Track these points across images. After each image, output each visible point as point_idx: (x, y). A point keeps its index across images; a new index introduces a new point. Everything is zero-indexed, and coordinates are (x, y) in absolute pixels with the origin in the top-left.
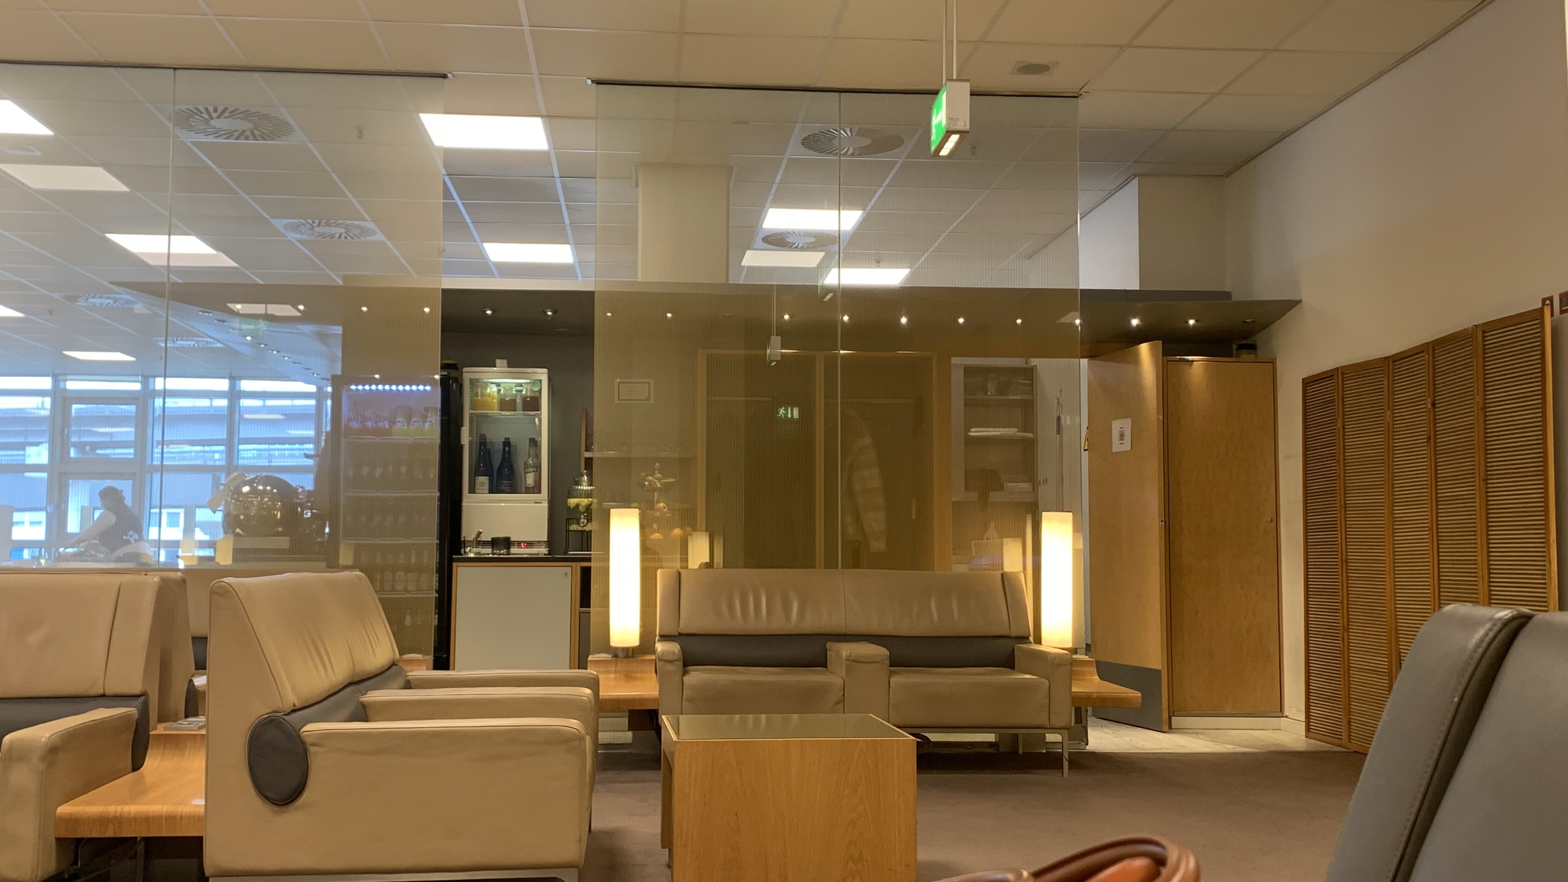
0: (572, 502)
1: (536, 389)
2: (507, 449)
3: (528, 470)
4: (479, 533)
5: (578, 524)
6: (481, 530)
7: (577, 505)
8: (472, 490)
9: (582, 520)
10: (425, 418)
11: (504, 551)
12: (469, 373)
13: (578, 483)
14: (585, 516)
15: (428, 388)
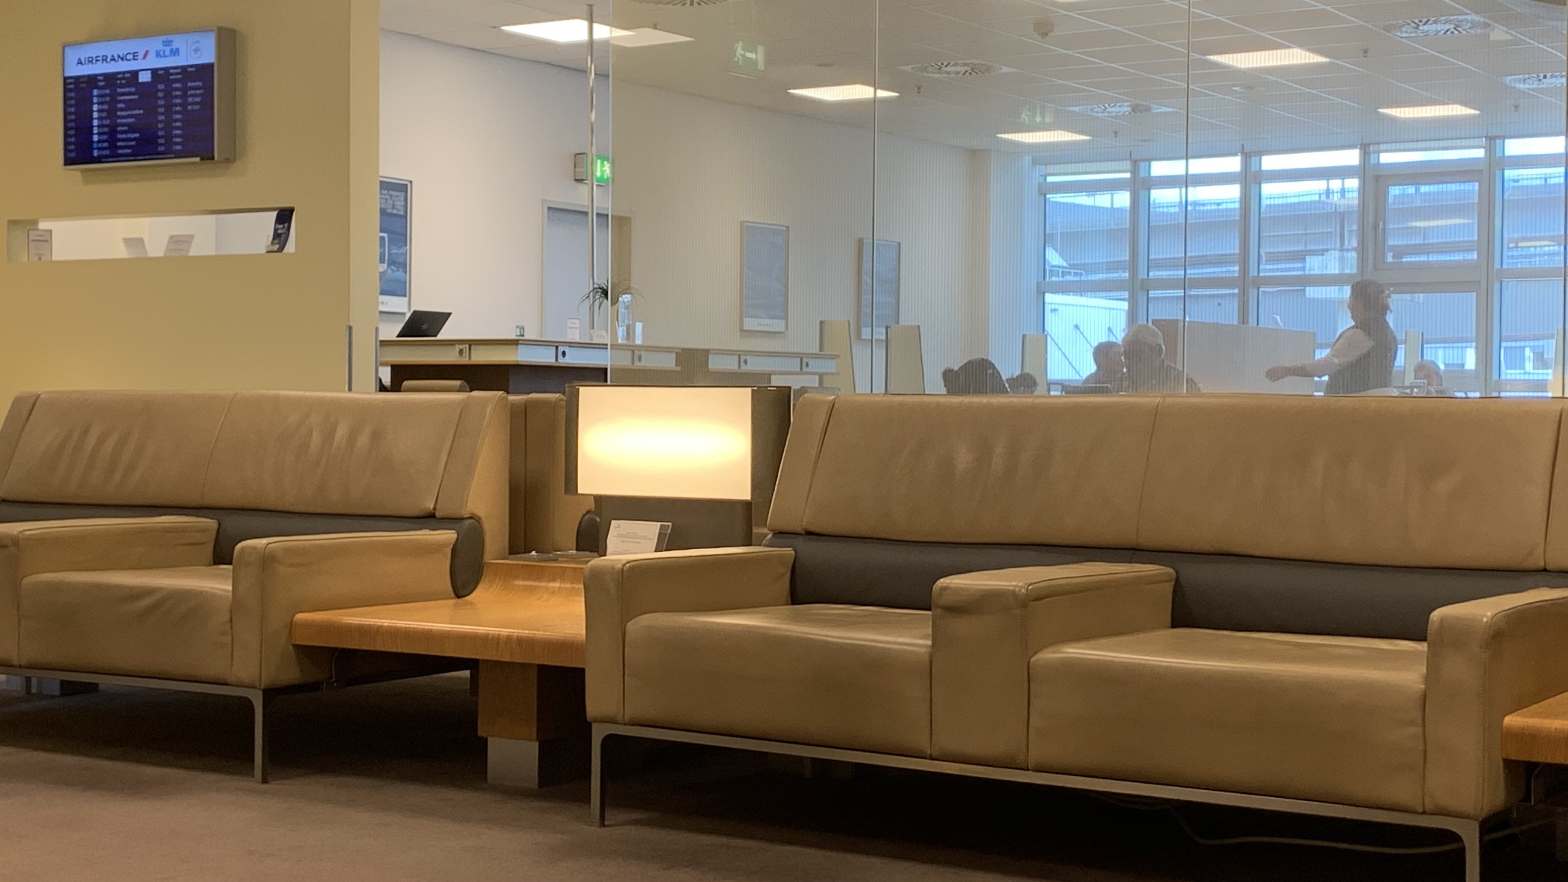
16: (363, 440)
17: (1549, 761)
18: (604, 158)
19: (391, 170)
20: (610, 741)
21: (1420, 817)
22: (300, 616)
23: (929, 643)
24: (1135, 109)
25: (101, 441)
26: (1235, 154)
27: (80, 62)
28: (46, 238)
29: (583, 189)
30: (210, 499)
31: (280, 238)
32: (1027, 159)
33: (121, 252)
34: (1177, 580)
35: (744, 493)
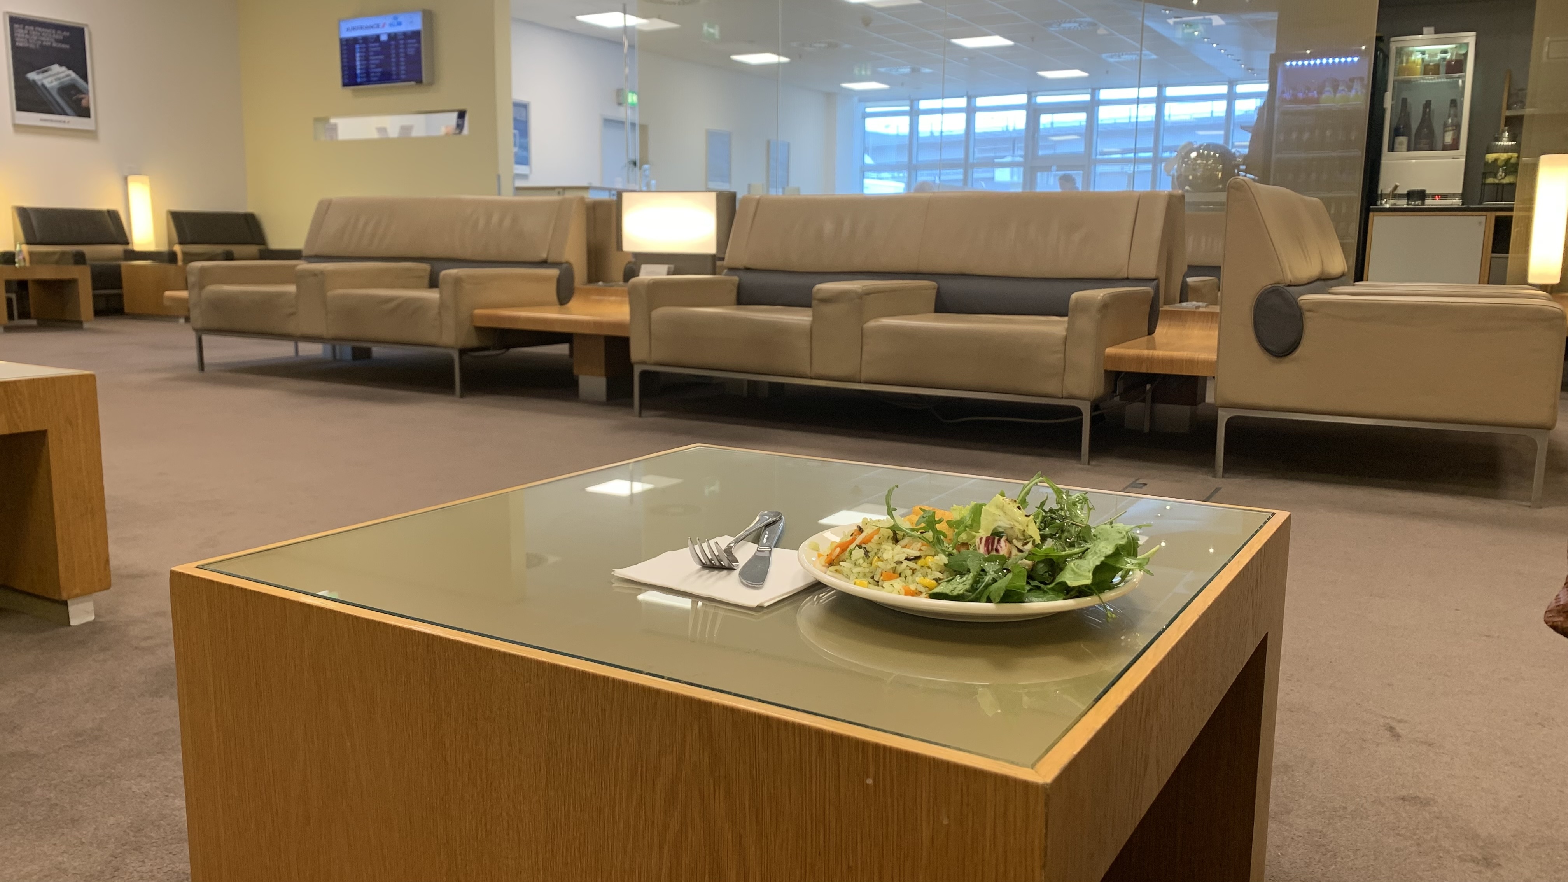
0: (1491, 157)
1: (1463, 52)
2: (1428, 110)
3: (1447, 129)
4: (1396, 187)
5: (1495, 176)
6: (1398, 184)
7: (1496, 160)
8: (1392, 149)
9: (1500, 173)
10: (1350, 88)
11: (1419, 202)
12: (1396, 43)
13: (1498, 139)
14: (1503, 170)
15: (1356, 59)
16: (507, 222)
17: (1128, 370)
18: (633, 92)
19: (519, 96)
20: (644, 374)
21: (1061, 400)
22: (477, 312)
23: (811, 319)
24: (914, 70)
25: (366, 224)
26: (963, 97)
27: (348, 30)
28: (334, 128)
29: (622, 109)
30: (429, 253)
31: (460, 127)
32: (856, 99)
33: (375, 135)
34: (938, 289)
35: (712, 249)
